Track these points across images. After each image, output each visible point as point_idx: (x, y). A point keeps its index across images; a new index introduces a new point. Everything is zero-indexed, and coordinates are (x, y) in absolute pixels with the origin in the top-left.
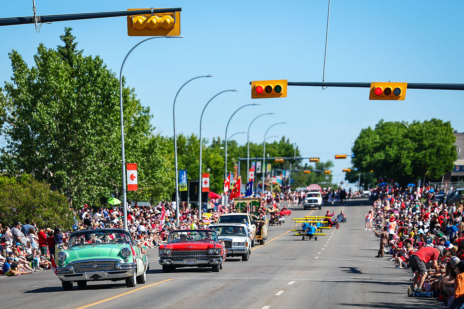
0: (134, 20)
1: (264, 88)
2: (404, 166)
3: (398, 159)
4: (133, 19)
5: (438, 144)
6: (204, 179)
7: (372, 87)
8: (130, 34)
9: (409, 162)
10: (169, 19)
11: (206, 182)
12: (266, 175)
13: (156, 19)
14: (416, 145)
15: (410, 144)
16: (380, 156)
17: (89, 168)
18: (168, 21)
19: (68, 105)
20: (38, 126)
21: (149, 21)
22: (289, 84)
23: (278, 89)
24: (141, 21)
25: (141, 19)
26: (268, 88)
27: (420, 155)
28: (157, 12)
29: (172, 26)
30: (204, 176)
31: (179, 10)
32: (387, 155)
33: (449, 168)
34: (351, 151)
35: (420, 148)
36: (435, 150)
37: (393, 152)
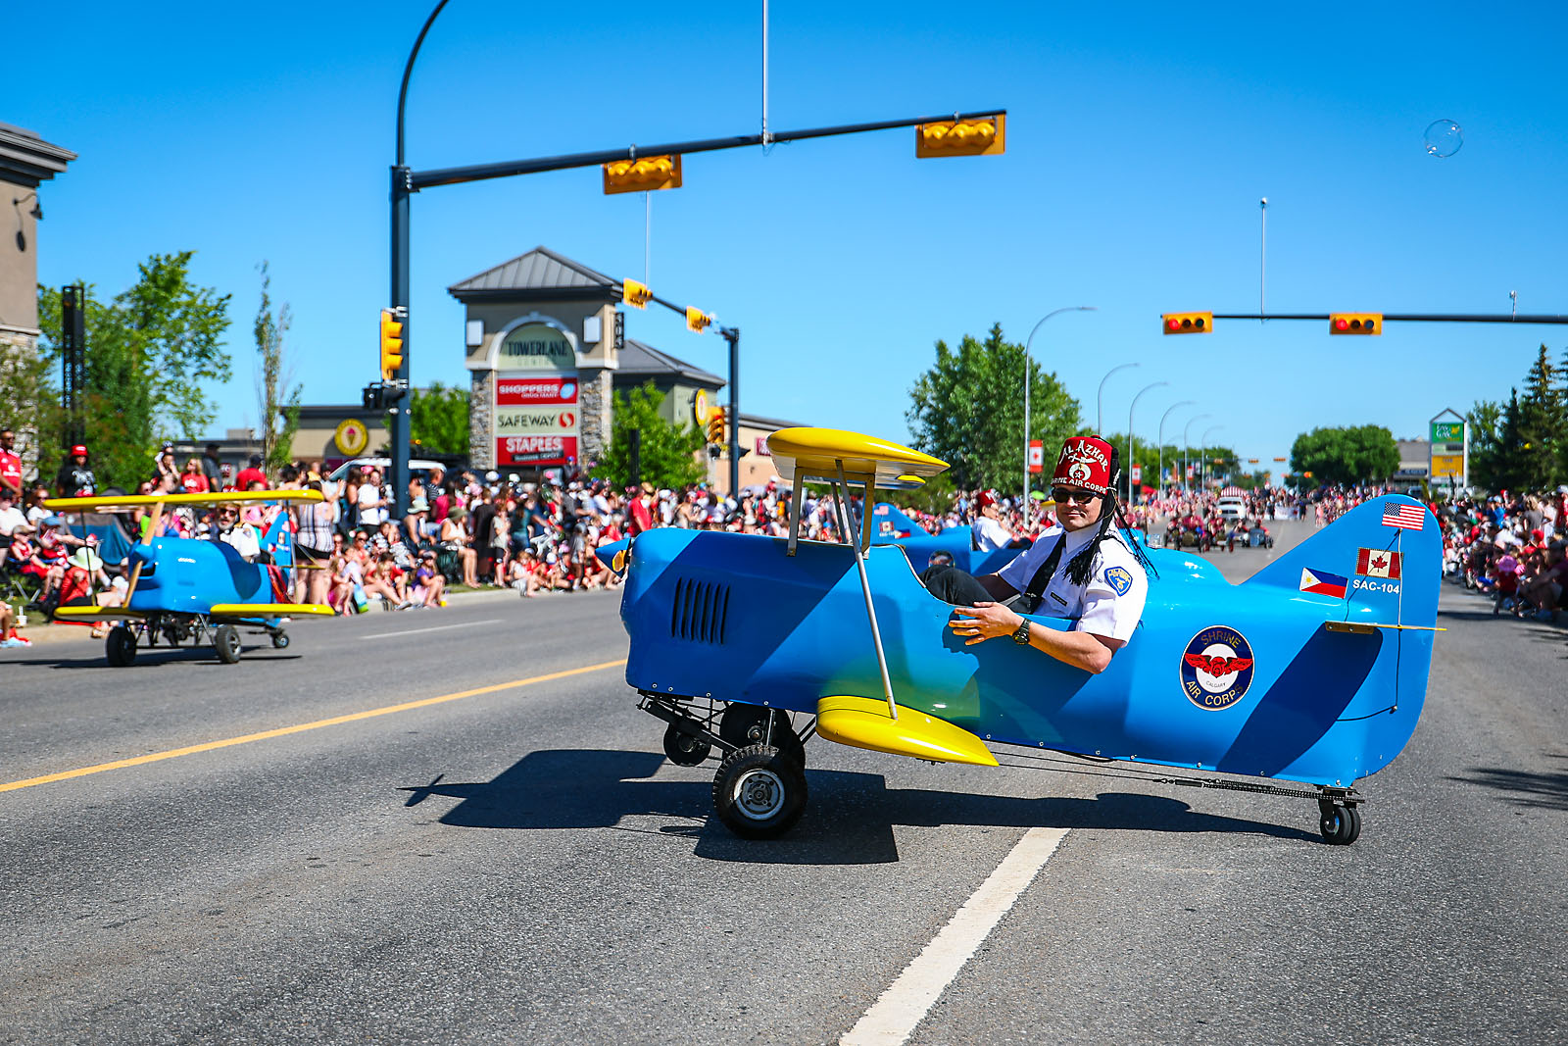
0: (927, 133)
1: (1180, 321)
2: (1348, 466)
3: (1340, 460)
4: (925, 132)
5: (1380, 445)
6: (1134, 470)
7: (1332, 319)
8: (920, 155)
9: (1352, 463)
10: (985, 128)
11: (1136, 474)
12: (1205, 477)
13: (963, 130)
14: (1357, 446)
15: (1351, 445)
16: (1321, 456)
17: (1002, 453)
18: (985, 132)
19: (985, 388)
20: (953, 408)
21: (951, 133)
22: (1215, 317)
23: (1200, 323)
24: (939, 135)
25: (939, 131)
26: (1186, 323)
27: (1364, 454)
28: (963, 118)
29: (991, 139)
30: (1135, 466)
31: (1004, 112)
32: (1329, 455)
33: (1395, 468)
34: (1290, 453)
35: (1362, 449)
36: (1377, 451)
37: (1334, 452)
